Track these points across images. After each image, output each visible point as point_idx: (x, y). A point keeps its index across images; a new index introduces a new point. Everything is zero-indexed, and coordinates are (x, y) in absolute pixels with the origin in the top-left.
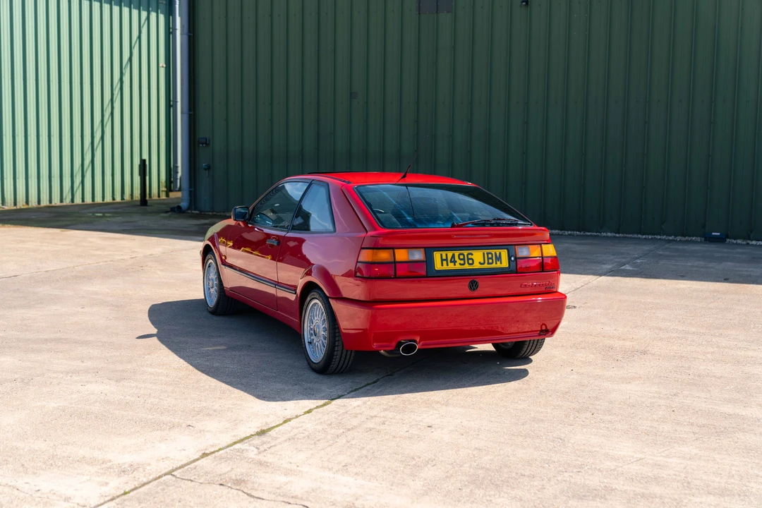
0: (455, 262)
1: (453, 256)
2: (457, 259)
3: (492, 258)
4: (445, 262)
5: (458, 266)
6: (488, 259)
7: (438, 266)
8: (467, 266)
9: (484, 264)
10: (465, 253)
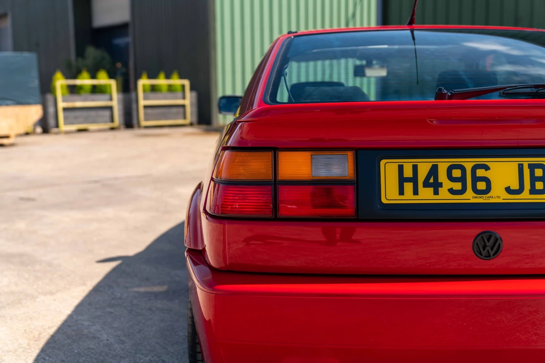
0: (436, 187)
1: (434, 171)
2: (442, 177)
4: (409, 187)
5: (444, 197)
6: (533, 179)
7: (390, 193)
8: (470, 197)
9: (520, 191)
10: (468, 164)
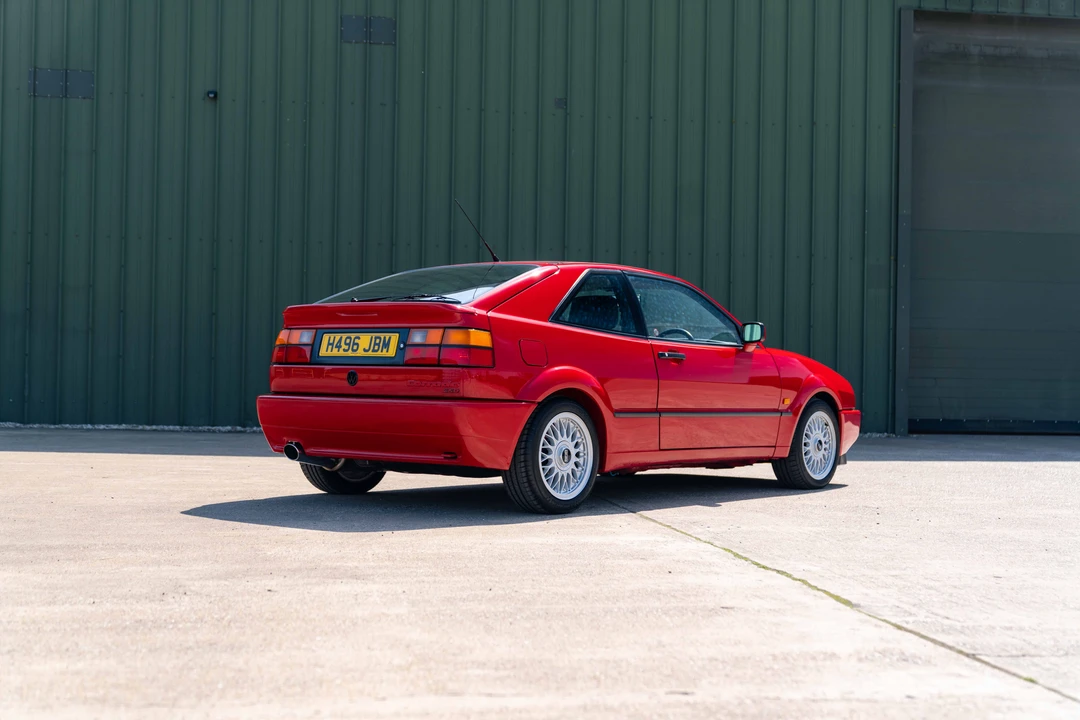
0: (339, 347)
2: (343, 343)
3: (378, 345)
5: (341, 353)
6: (375, 344)
7: (324, 351)
8: (350, 353)
9: (367, 351)
10: (353, 336)
